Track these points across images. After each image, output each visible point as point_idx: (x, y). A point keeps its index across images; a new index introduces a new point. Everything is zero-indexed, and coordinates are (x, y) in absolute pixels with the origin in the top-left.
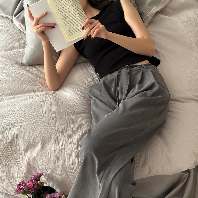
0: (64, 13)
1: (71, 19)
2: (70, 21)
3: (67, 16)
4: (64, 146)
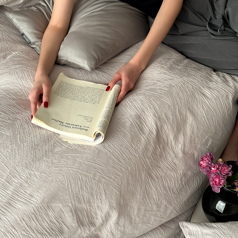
4: (215, 96)
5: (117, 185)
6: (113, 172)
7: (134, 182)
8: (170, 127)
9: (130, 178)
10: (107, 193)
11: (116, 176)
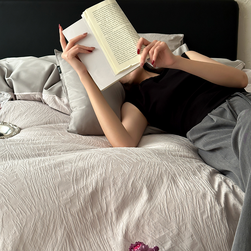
0: (109, 34)
1: (119, 41)
2: (117, 44)
3: (114, 38)
4: (188, 187)
5: (20, 223)
6: (20, 206)
7: (44, 234)
8: (113, 194)
9: (39, 225)
10: (5, 227)
11: (22, 212)
